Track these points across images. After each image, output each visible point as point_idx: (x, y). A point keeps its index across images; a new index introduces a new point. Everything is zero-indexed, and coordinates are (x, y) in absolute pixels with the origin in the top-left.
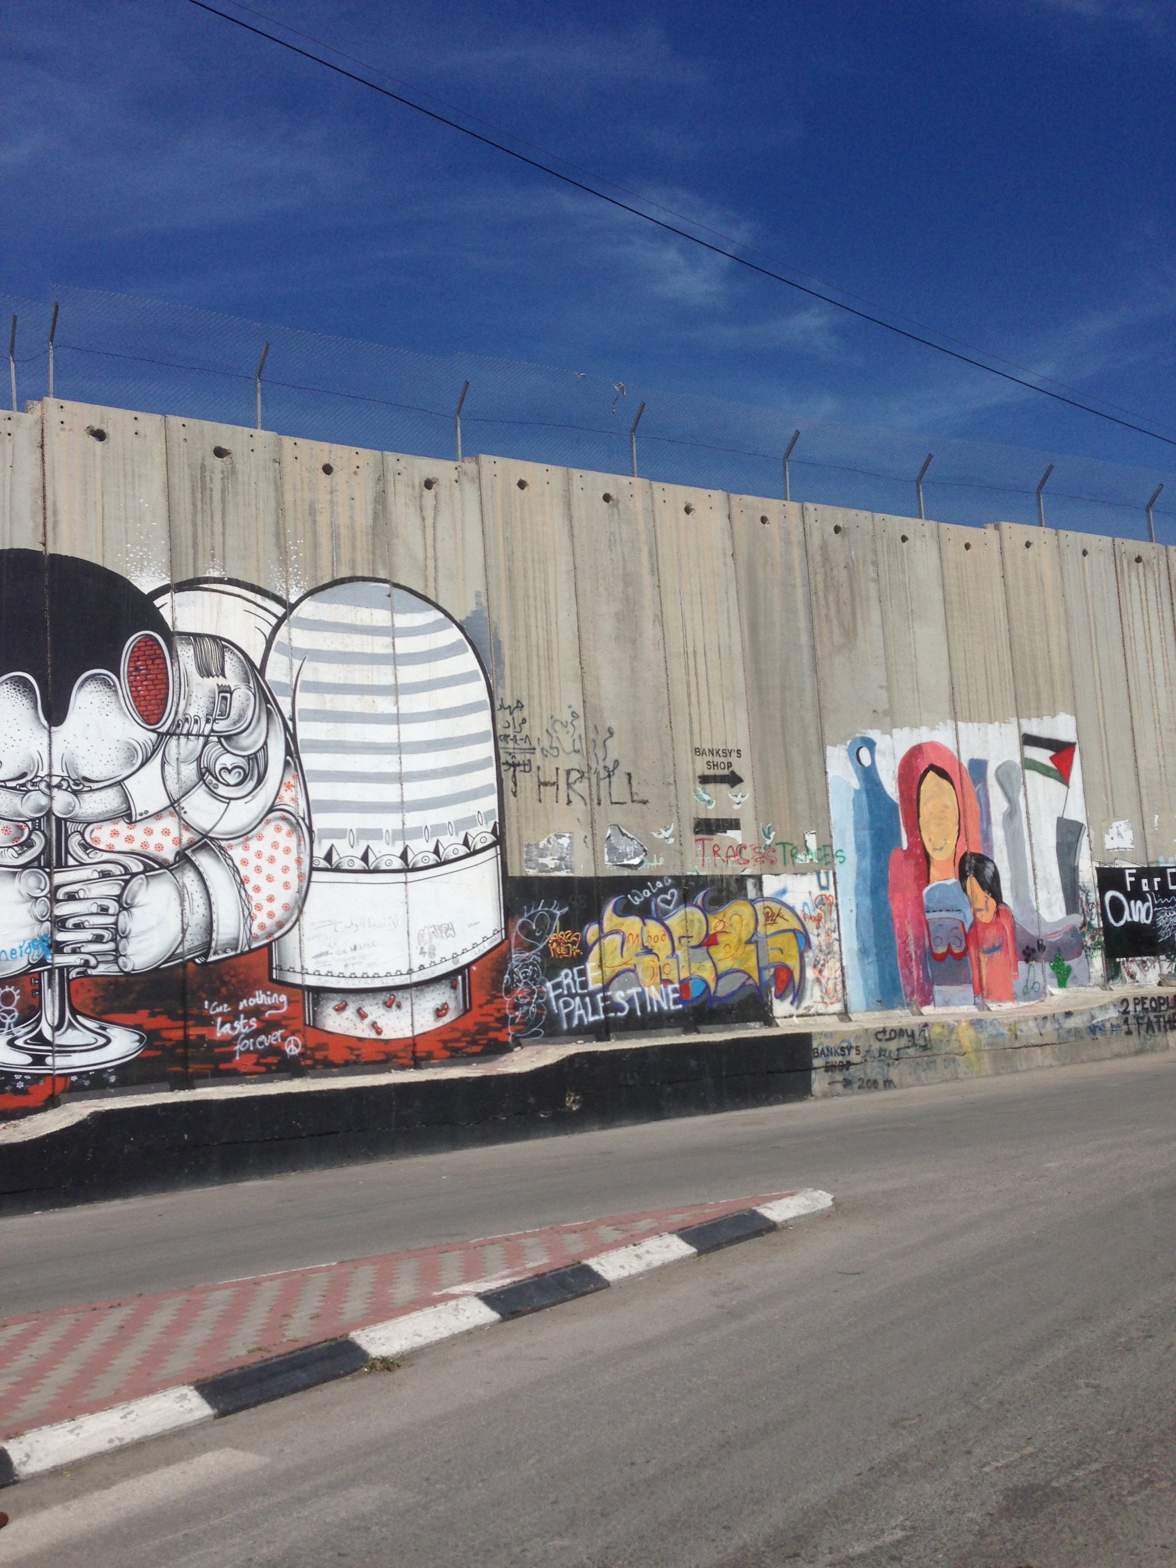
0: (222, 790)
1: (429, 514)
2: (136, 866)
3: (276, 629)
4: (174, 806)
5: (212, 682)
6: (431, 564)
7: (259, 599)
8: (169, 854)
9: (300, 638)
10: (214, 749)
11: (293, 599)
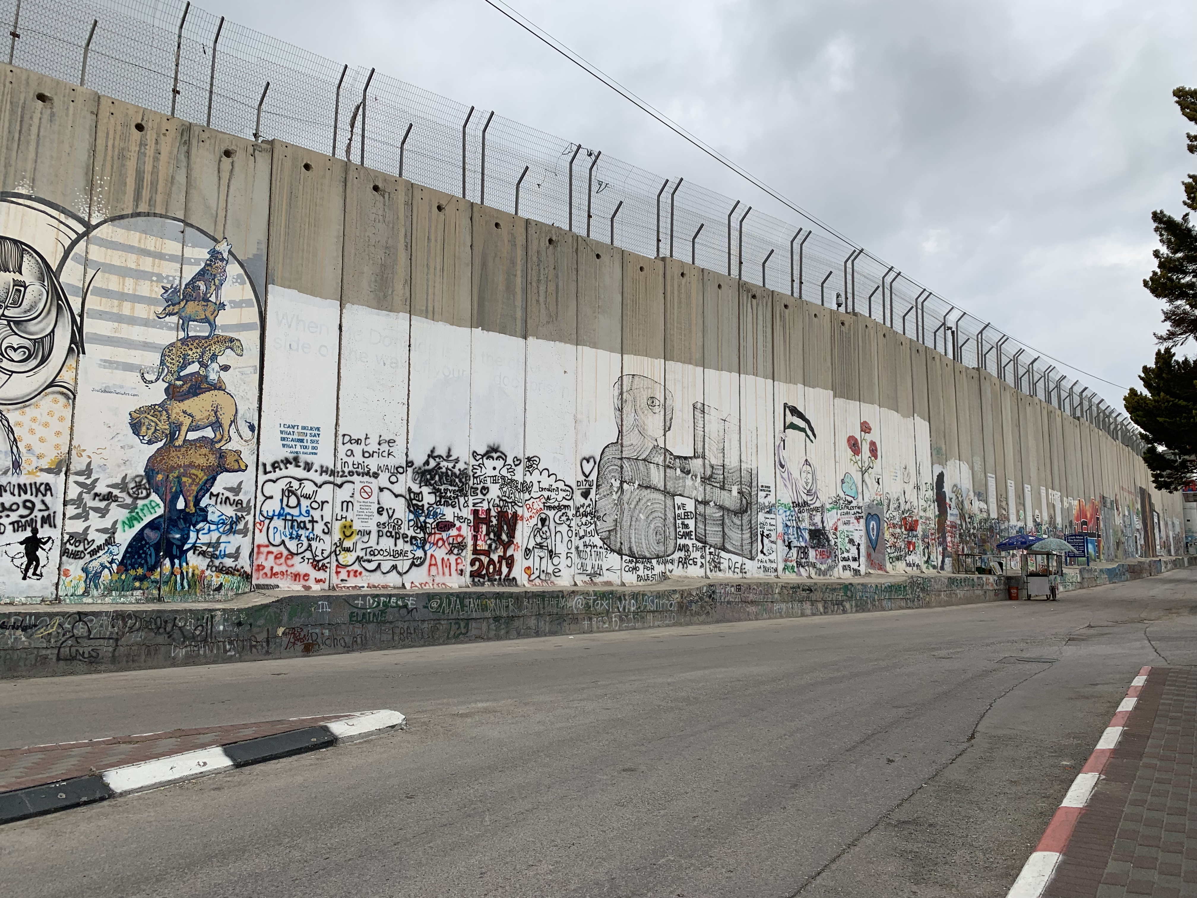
0: (6, 365)
1: (225, 175)
3: (75, 243)
5: (9, 277)
6: (221, 214)
7: (62, 217)
9: (96, 253)
10: (3, 330)
11: (94, 222)
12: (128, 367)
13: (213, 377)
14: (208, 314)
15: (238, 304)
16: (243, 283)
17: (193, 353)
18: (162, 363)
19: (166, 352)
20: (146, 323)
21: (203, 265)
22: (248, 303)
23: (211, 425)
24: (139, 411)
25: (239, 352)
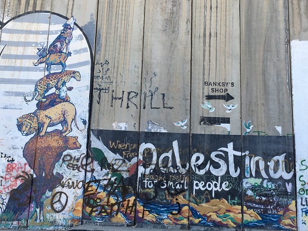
9: (5, 37)
12: (18, 94)
13: (63, 94)
14: (61, 60)
15: (78, 52)
16: (82, 39)
17: (52, 83)
18: (36, 90)
19: (38, 84)
20: (28, 69)
21: (60, 33)
22: (84, 50)
23: (61, 122)
24: (22, 117)
25: (78, 78)
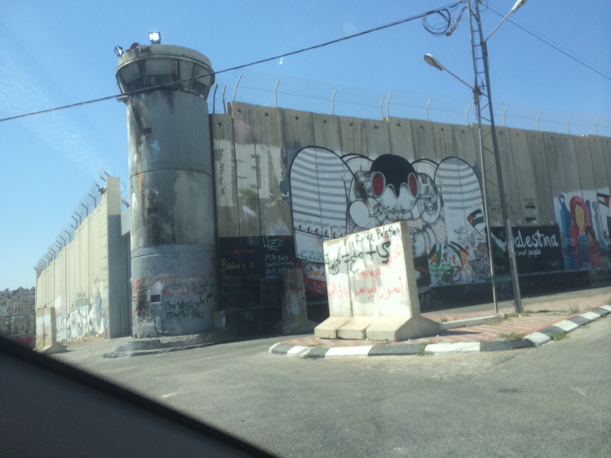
0: (430, 212)
2: (415, 231)
3: (436, 171)
4: (421, 217)
5: (425, 185)
6: (465, 152)
7: (432, 164)
8: (421, 228)
9: (441, 173)
10: (427, 202)
11: (439, 163)
